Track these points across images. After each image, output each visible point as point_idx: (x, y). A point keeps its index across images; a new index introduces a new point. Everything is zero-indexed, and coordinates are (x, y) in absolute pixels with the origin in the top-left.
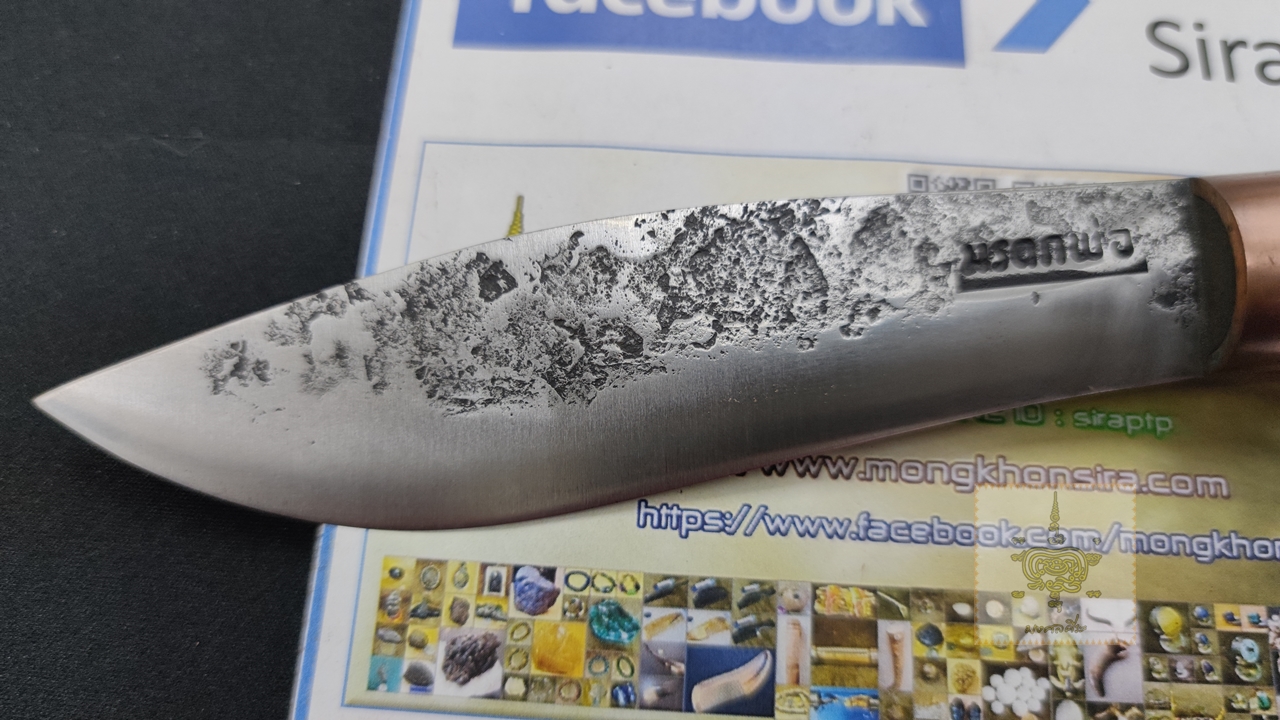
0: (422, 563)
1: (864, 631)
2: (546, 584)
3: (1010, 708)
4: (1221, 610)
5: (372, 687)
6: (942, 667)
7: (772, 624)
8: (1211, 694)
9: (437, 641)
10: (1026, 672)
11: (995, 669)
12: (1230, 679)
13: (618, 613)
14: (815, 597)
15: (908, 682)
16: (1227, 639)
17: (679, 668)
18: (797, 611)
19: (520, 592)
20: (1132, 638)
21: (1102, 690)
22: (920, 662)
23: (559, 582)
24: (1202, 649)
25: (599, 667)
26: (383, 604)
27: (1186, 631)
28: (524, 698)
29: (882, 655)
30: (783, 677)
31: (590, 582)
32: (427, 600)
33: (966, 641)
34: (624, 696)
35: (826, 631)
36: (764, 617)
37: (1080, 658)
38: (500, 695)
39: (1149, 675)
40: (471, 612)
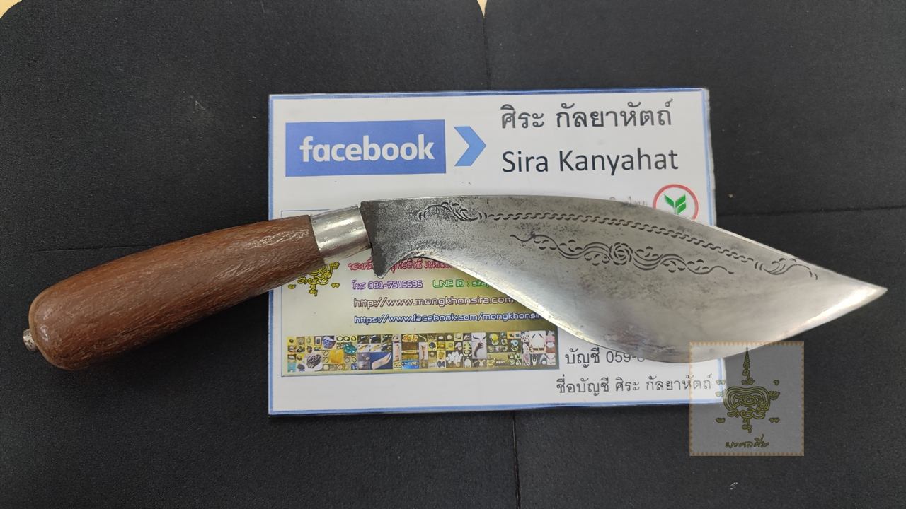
0: (298, 338)
1: (416, 345)
2: (332, 340)
3: (452, 362)
4: (508, 333)
5: (289, 371)
6: (435, 352)
7: (392, 346)
8: (504, 355)
9: (305, 357)
10: (457, 352)
11: (448, 352)
12: (509, 350)
13: (351, 346)
14: (402, 338)
15: (426, 357)
16: (509, 340)
17: (368, 358)
18: (398, 342)
19: (325, 343)
20: (485, 342)
21: (476, 356)
22: (430, 352)
23: (335, 340)
24: (503, 344)
25: (347, 360)
26: (289, 350)
27: (498, 339)
28: (329, 370)
29: (420, 351)
30: (394, 359)
31: (343, 338)
32: (301, 347)
33: (442, 346)
34: (354, 367)
35: (405, 346)
36: (390, 344)
37: (471, 348)
38: (323, 370)
39: (488, 351)
40: (313, 349)
